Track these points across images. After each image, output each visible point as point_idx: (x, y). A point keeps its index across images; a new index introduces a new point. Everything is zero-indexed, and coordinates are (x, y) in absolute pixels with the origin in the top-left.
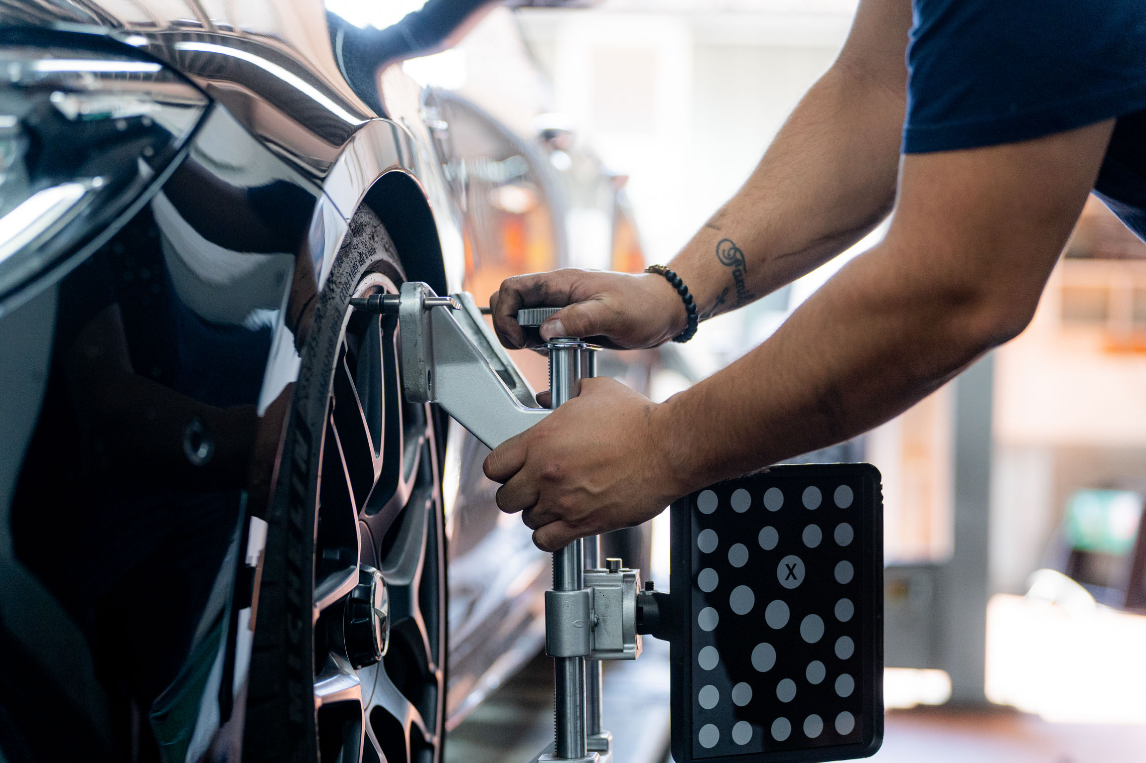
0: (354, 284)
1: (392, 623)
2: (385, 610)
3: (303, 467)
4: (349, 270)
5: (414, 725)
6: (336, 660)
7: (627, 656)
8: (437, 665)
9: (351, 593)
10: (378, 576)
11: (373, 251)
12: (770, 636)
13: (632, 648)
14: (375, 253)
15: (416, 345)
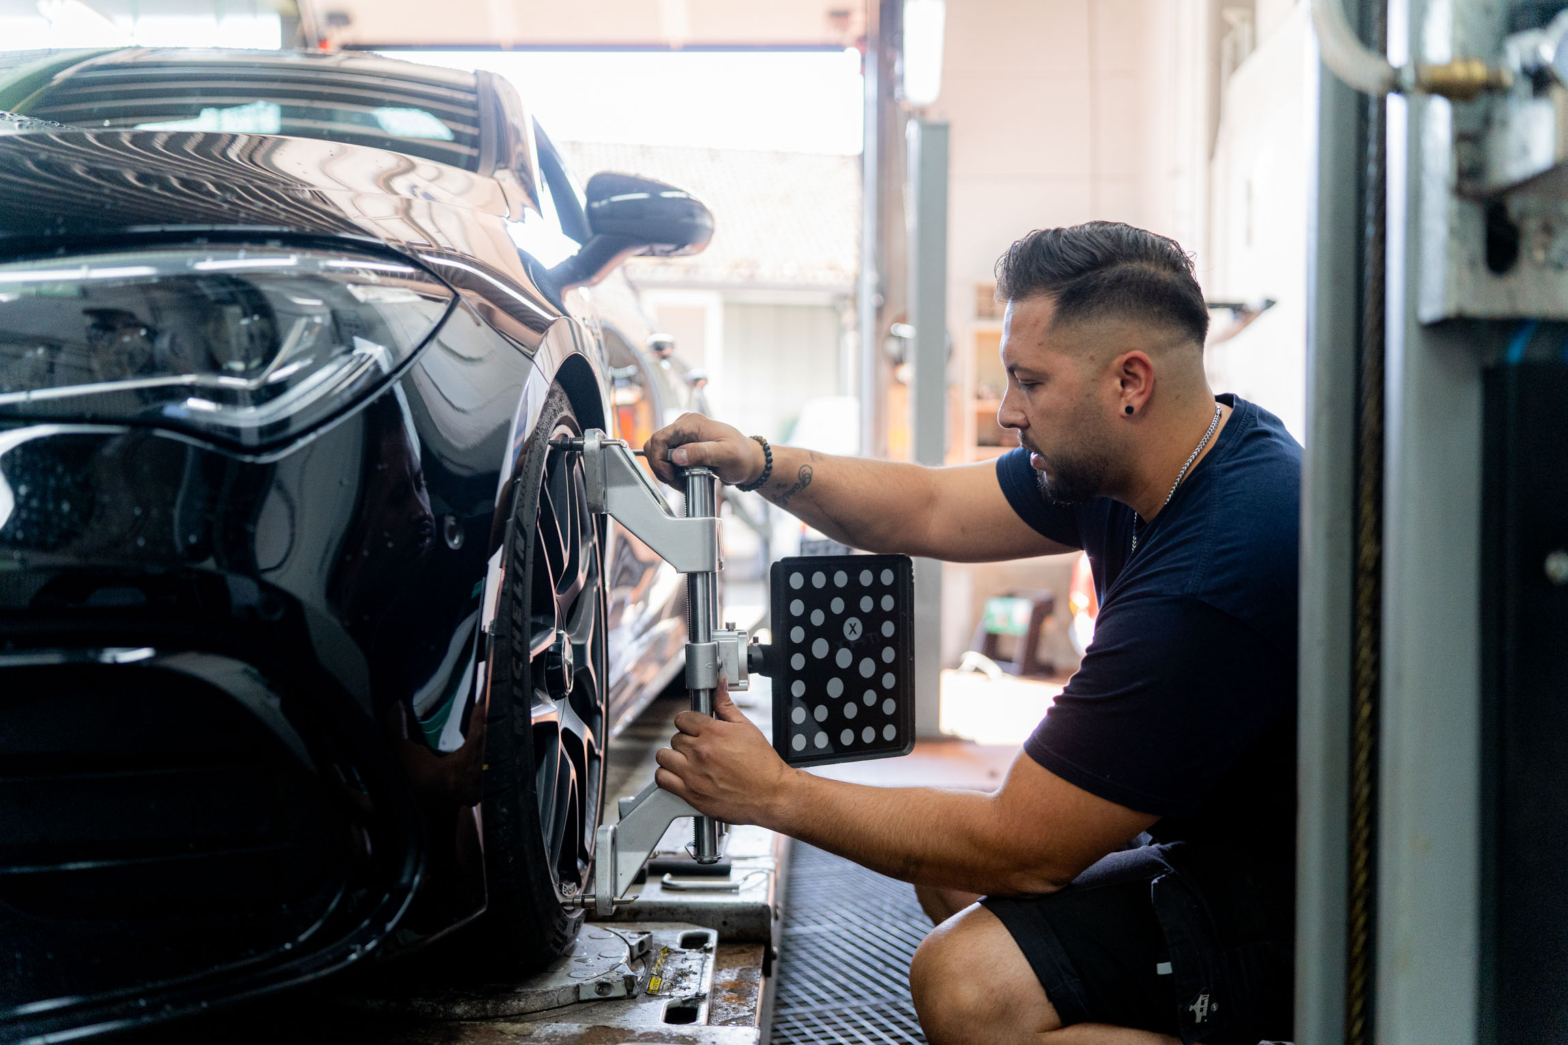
0: (551, 430)
1: (575, 669)
2: (571, 661)
3: (522, 556)
4: (547, 420)
5: (589, 741)
6: (540, 695)
7: (741, 688)
8: (602, 701)
9: (548, 648)
10: (566, 636)
11: (561, 409)
12: (840, 673)
13: (745, 683)
14: (563, 411)
15: (595, 472)
